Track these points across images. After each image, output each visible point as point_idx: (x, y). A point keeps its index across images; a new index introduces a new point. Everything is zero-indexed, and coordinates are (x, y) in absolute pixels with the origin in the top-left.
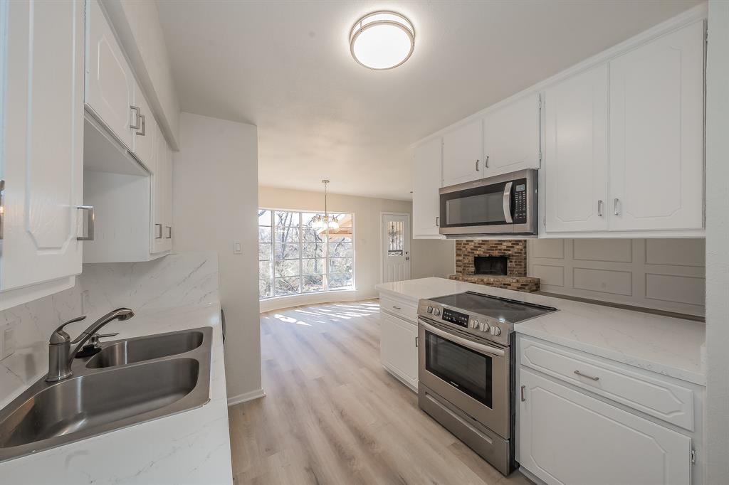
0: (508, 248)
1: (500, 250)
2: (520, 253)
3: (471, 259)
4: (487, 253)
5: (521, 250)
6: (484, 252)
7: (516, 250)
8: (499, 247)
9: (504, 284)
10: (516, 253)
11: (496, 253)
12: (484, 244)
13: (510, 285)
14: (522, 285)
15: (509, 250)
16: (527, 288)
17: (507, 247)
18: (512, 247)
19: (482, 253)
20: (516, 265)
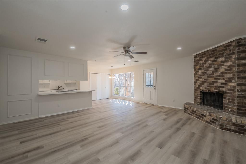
0: (223, 85)
1: (216, 86)
2: (233, 90)
3: (198, 92)
4: (207, 89)
5: (234, 87)
6: (205, 88)
7: (229, 87)
8: (215, 84)
9: (202, 114)
10: (229, 90)
11: (213, 89)
12: (205, 82)
13: (205, 116)
14: (213, 119)
15: (223, 87)
16: (217, 123)
17: (221, 84)
18: (226, 84)
19: (204, 89)
20: (230, 102)
